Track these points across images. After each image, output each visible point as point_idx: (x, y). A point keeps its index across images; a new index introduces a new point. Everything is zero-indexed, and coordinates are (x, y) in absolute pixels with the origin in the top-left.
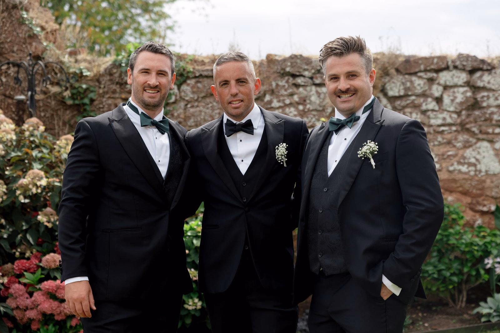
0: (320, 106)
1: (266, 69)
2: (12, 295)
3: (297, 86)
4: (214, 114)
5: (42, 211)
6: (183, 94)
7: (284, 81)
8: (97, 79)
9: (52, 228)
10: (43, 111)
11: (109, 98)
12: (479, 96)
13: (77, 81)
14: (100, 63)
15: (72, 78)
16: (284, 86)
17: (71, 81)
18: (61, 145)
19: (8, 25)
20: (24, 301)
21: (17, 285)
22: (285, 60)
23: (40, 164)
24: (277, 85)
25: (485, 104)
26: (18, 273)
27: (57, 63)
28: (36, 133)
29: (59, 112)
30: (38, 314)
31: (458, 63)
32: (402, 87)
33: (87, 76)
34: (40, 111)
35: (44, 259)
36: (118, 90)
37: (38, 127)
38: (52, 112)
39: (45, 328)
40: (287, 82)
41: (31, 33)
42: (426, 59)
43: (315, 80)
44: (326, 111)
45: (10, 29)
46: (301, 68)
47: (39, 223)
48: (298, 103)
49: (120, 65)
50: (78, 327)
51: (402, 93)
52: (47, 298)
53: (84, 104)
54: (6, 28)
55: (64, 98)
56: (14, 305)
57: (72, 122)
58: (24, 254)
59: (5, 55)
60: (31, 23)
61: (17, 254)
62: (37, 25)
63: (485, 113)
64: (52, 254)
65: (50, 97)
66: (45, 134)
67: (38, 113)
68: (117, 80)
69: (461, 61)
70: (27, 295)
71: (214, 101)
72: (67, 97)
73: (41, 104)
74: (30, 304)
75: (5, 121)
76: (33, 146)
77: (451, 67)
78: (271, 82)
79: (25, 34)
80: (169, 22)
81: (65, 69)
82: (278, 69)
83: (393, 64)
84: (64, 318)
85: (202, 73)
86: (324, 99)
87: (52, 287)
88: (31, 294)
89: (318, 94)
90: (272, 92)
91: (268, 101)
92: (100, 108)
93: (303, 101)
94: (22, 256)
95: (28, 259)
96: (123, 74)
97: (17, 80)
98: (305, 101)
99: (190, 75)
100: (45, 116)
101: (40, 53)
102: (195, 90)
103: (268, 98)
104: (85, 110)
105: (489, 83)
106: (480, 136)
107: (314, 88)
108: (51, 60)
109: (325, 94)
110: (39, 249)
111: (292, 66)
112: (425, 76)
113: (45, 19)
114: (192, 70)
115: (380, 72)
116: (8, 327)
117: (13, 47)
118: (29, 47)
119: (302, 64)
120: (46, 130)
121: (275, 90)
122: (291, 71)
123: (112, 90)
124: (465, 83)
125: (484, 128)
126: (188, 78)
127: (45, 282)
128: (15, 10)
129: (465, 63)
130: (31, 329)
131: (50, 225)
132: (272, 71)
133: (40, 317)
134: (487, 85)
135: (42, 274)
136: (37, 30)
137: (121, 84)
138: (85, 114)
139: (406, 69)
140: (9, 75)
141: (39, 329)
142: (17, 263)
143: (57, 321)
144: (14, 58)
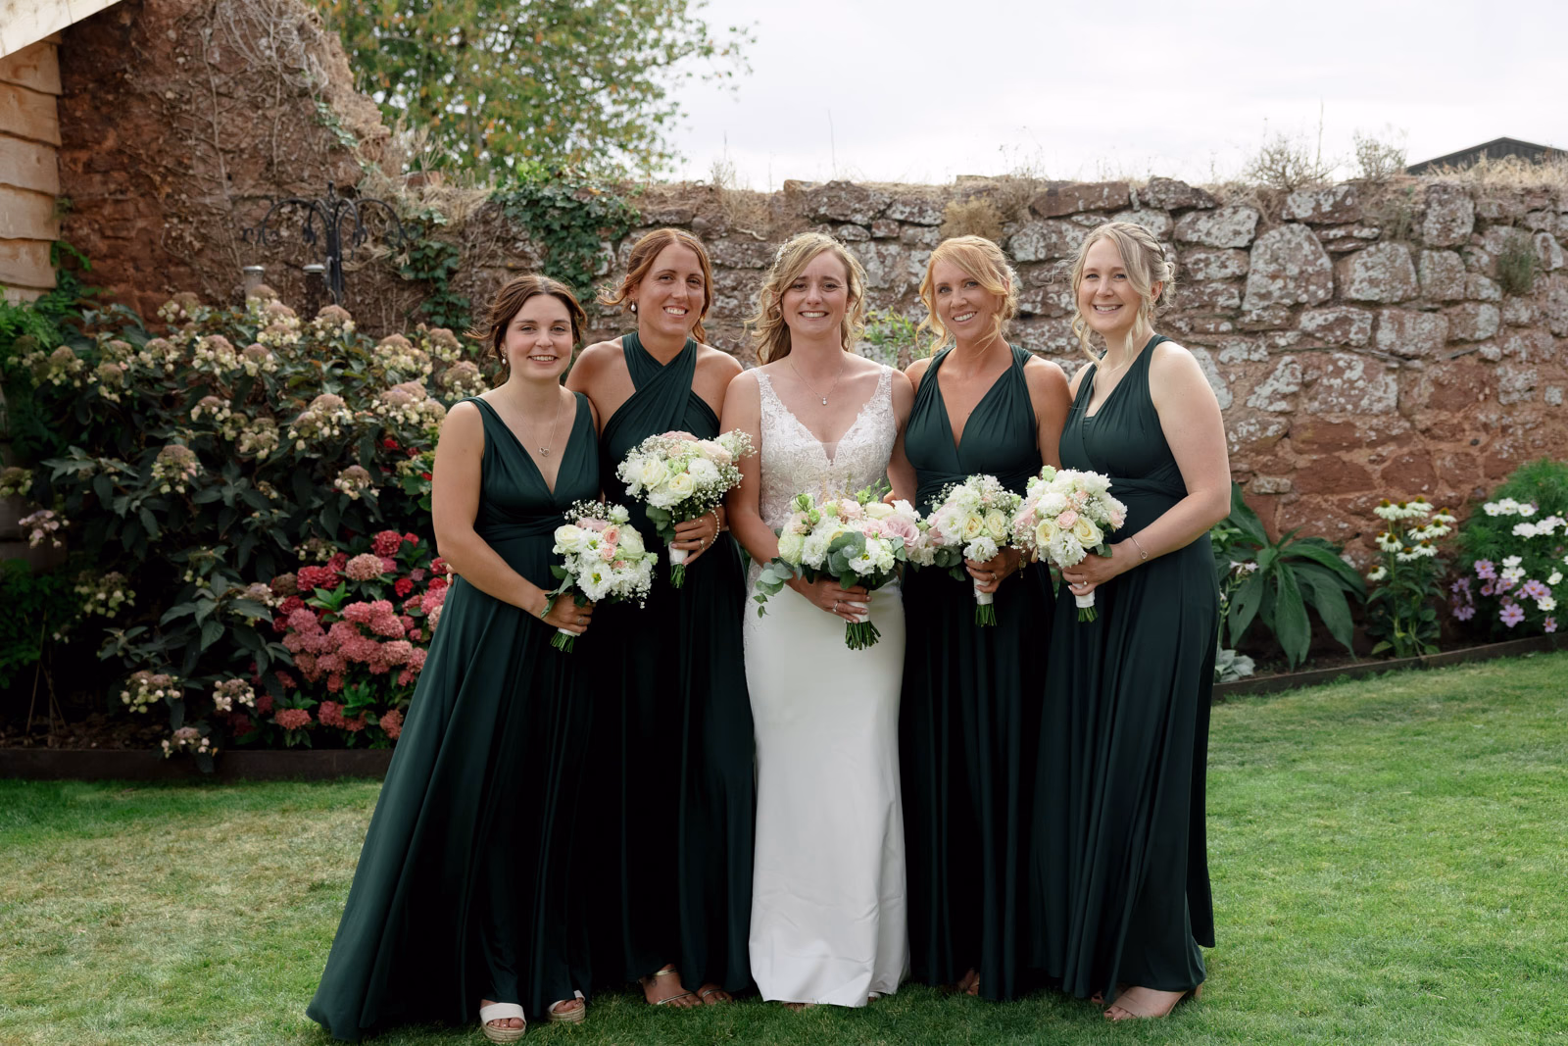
0: (885, 282)
1: (782, 209)
2: (292, 629)
8: (461, 231)
9: (362, 500)
10: (359, 293)
11: (484, 266)
12: (1190, 260)
13: (423, 235)
14: (466, 200)
15: (413, 229)
17: (410, 235)
18: (383, 353)
19: (291, 129)
20: (313, 639)
21: (301, 611)
22: (817, 193)
23: (339, 386)
25: (1200, 276)
26: (304, 589)
27: (384, 202)
28: (337, 332)
29: (389, 295)
30: (339, 663)
31: (1149, 196)
32: (1042, 244)
33: (440, 225)
34: (354, 293)
35: (351, 563)
36: (500, 252)
37: (343, 322)
38: (376, 295)
39: (353, 688)
41: (335, 144)
42: (1089, 187)
43: (874, 230)
44: (896, 290)
45: (295, 136)
46: (849, 207)
47: (337, 492)
49: (504, 204)
51: (1041, 256)
52: (355, 634)
53: (437, 280)
54: (288, 135)
55: (397, 268)
56: (295, 647)
57: (414, 314)
58: (315, 554)
59: (286, 187)
60: (334, 125)
61: (302, 553)
62: (350, 129)
63: (1203, 293)
64: (365, 555)
65: (373, 266)
66: (359, 336)
67: (351, 296)
68: (498, 233)
69: (1154, 193)
70: (319, 629)
72: (403, 265)
73: (356, 281)
74: (326, 645)
75: (282, 311)
76: (334, 357)
77: (1136, 204)
79: (324, 146)
81: (400, 216)
82: (804, 209)
83: (1026, 198)
84: (387, 669)
85: (657, 217)
86: (893, 267)
87: (364, 613)
88: (326, 627)
89: (882, 257)
92: (466, 286)
94: (311, 558)
95: (323, 564)
96: (509, 222)
97: (308, 232)
99: (636, 221)
100: (362, 301)
101: (352, 182)
104: (438, 290)
105: (1208, 234)
106: (1191, 338)
107: (872, 245)
108: (372, 196)
109: (894, 257)
110: (344, 546)
111: (831, 204)
112: (1085, 223)
113: (364, 116)
114: (639, 212)
115: (999, 213)
116: (287, 685)
117: (302, 170)
118: (331, 170)
119: (849, 200)
120: (361, 328)
122: (828, 213)
123: (488, 252)
124: (1162, 234)
125: (1198, 322)
126: (633, 228)
127: (352, 606)
128: (305, 100)
129: (1163, 197)
130: (327, 691)
131: (355, 496)
132: (794, 213)
133: (343, 667)
134: (1203, 238)
135: (346, 591)
136: (346, 138)
137: (506, 241)
138: (438, 299)
139: (1050, 208)
140: (294, 224)
141: (341, 691)
142: (301, 571)
143: (374, 675)
144: (303, 191)
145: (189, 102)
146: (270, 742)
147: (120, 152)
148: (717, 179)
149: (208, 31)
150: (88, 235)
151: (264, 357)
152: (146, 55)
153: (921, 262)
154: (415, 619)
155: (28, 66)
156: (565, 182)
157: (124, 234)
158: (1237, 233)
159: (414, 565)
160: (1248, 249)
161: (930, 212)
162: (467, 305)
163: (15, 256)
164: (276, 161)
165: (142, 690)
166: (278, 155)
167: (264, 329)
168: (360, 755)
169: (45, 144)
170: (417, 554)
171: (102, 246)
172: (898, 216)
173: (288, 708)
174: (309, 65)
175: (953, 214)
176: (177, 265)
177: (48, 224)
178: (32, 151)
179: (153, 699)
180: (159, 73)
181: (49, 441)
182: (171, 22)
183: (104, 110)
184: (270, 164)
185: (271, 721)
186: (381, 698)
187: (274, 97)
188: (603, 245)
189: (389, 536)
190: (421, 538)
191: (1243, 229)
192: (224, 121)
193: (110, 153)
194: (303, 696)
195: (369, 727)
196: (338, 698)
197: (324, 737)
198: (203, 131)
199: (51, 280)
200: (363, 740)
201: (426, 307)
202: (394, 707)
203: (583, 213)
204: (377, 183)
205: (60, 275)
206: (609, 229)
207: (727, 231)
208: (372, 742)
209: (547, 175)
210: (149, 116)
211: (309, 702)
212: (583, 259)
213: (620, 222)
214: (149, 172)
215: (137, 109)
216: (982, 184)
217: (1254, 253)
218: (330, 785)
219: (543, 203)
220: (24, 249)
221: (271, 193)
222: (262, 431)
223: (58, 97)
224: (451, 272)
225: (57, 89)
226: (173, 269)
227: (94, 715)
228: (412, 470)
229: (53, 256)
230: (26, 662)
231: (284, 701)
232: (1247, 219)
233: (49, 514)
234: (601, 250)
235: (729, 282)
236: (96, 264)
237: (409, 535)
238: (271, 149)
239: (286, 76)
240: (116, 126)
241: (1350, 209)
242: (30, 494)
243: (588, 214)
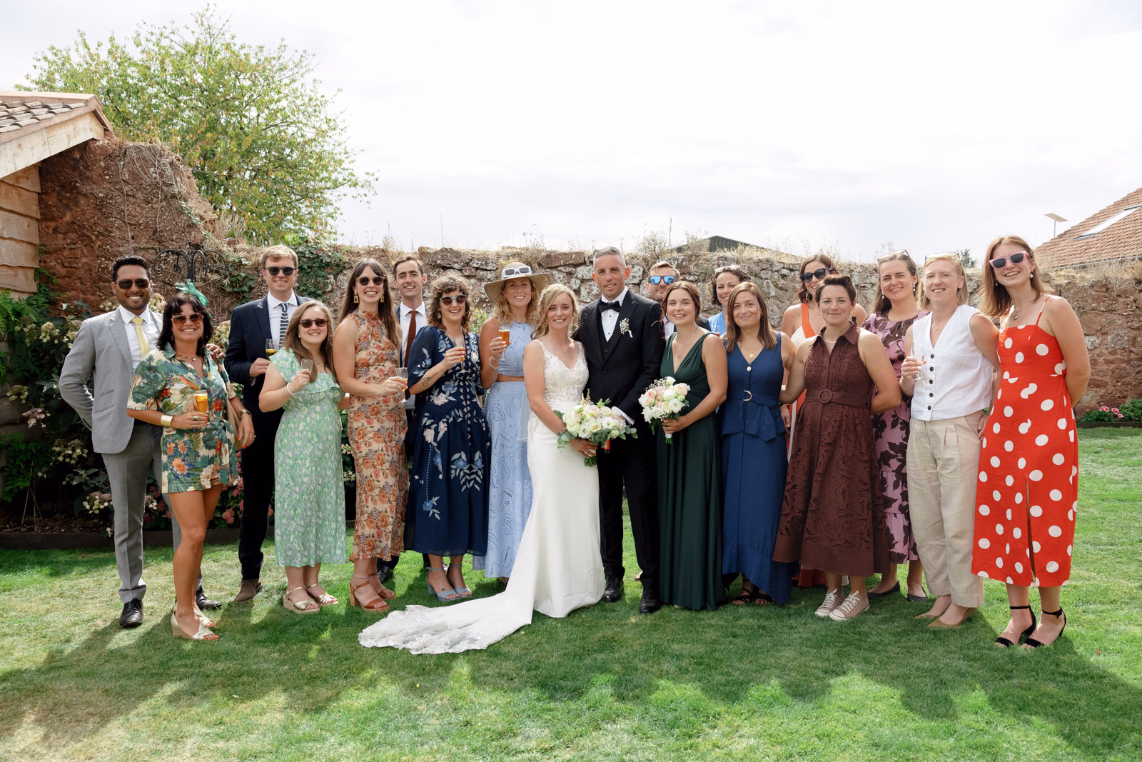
6: (339, 283)
13: (236, 269)
15: (231, 266)
17: (230, 269)
19: (167, 214)
22: (436, 253)
27: (216, 252)
29: (218, 299)
33: (245, 265)
41: (190, 223)
43: (464, 272)
45: (169, 218)
46: (451, 260)
53: (243, 292)
54: (165, 217)
55: (223, 285)
59: (164, 244)
60: (190, 213)
62: (196, 215)
65: (210, 284)
72: (226, 284)
79: (184, 223)
80: (330, 209)
81: (225, 258)
82: (429, 261)
83: (536, 258)
97: (177, 267)
99: (346, 265)
101: (199, 242)
104: (244, 297)
108: (210, 249)
111: (443, 259)
112: (564, 271)
113: (204, 209)
114: (348, 261)
117: (172, 235)
118: (188, 236)
119: (451, 257)
122: (441, 263)
126: (344, 268)
128: (174, 200)
136: (196, 220)
139: (547, 264)
140: (168, 262)
144: (173, 246)
145: (111, 198)
147: (73, 223)
148: (386, 245)
149: (122, 163)
150: (55, 265)
152: (88, 174)
155: (23, 177)
156: (310, 245)
157: (75, 265)
158: (634, 277)
160: (638, 284)
161: (490, 264)
163: (16, 276)
164: (158, 230)
165: (96, 502)
166: (160, 227)
169: (32, 218)
171: (63, 271)
172: (475, 265)
174: (176, 182)
176: (104, 282)
177: (33, 259)
178: (25, 221)
179: (102, 507)
180: (95, 183)
181: (35, 372)
182: (102, 157)
183: (64, 201)
184: (155, 232)
185: (164, 516)
187: (158, 198)
188: (329, 276)
191: (637, 275)
192: (130, 209)
193: (67, 224)
198: (118, 213)
199: (34, 289)
202: (229, 507)
203: (319, 260)
204: (213, 242)
205: (40, 286)
206: (332, 268)
208: (217, 525)
209: (301, 241)
210: (89, 205)
212: (319, 283)
213: (338, 265)
214: (89, 234)
215: (82, 201)
216: (515, 251)
217: (641, 286)
220: (20, 272)
221: (156, 247)
223: (39, 194)
224: (251, 288)
225: (39, 190)
226: (101, 284)
227: (58, 514)
229: (35, 276)
230: (22, 488)
232: (637, 271)
233: (40, 410)
234: (328, 279)
236: (59, 281)
238: (156, 224)
239: (164, 188)
240: (71, 210)
241: (685, 267)
242: (27, 399)
243: (322, 260)
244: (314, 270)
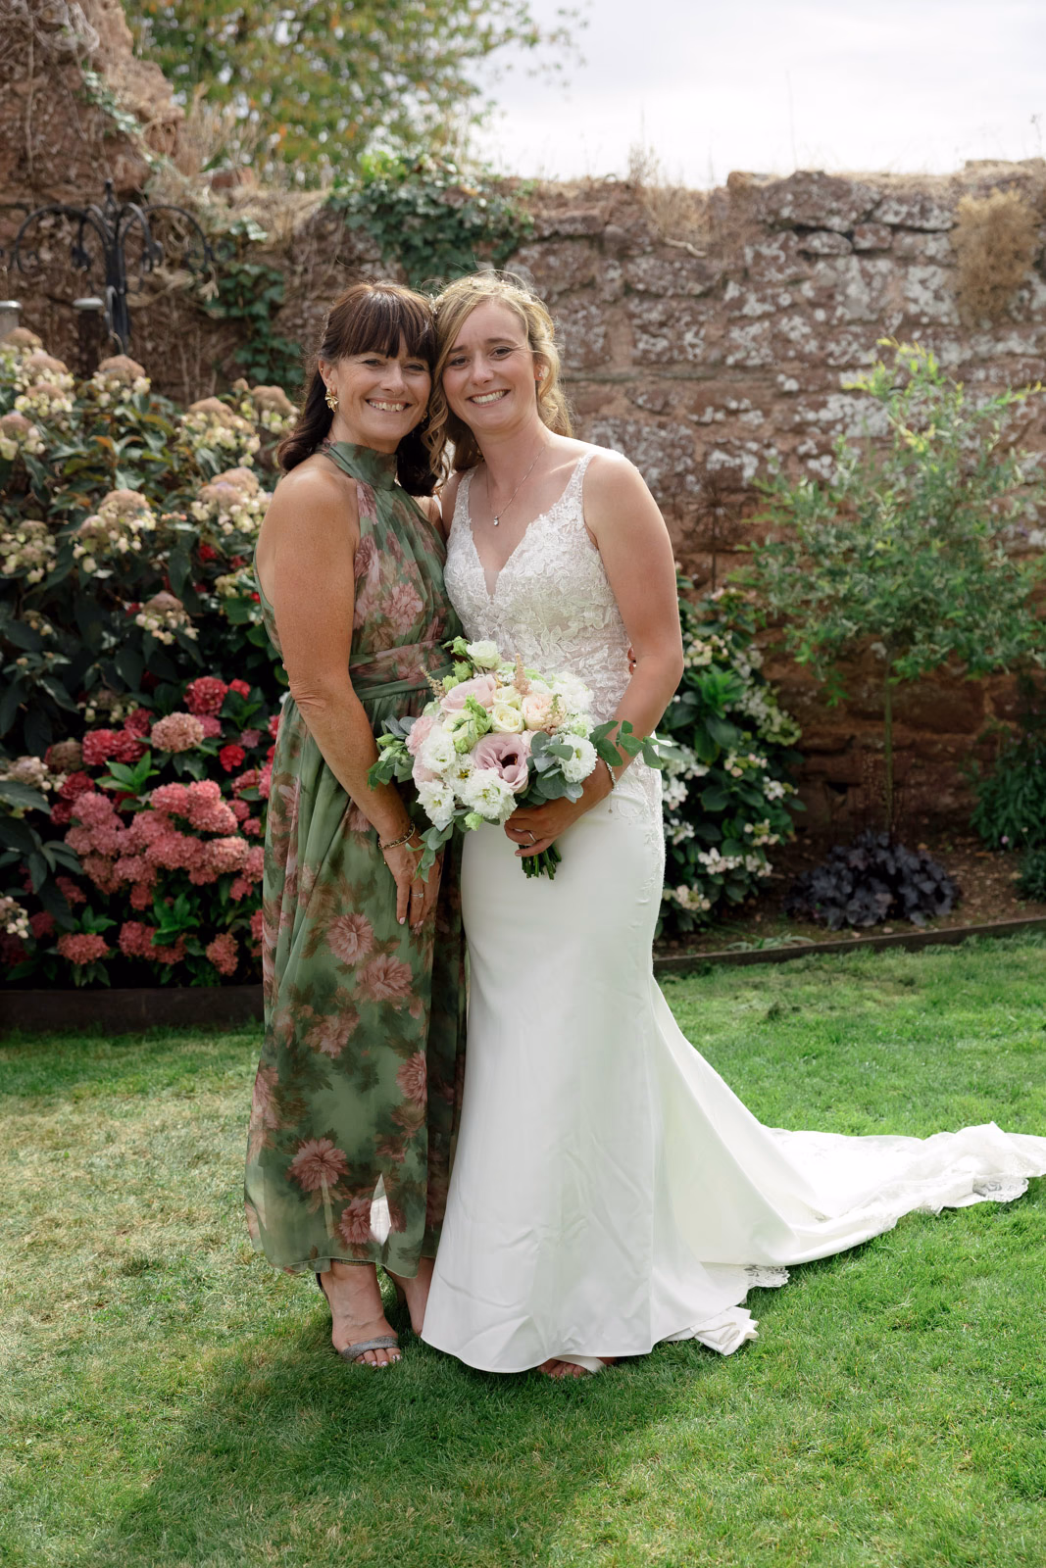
0: (872, 311)
1: (727, 213)
2: (79, 821)
3: (810, 256)
4: (591, 336)
5: (145, 601)
7: (775, 245)
8: (286, 249)
9: (176, 643)
10: (151, 336)
11: (319, 298)
13: (236, 256)
14: (293, 206)
15: (221, 248)
16: (776, 258)
17: (218, 256)
18: (192, 424)
19: (51, 109)
20: (110, 836)
21: (91, 796)
22: (778, 187)
23: (137, 477)
24: (758, 256)
26: (93, 763)
27: (181, 210)
28: (126, 395)
29: (191, 340)
30: (146, 870)
33: (258, 242)
34: (143, 338)
35: (158, 726)
36: (341, 278)
37: (133, 381)
38: (173, 340)
39: (166, 904)
40: (784, 247)
41: (111, 130)
43: (857, 239)
44: (887, 323)
45: (56, 120)
46: (822, 208)
47: (141, 631)
48: (814, 304)
49: (345, 211)
50: (249, 902)
52: (167, 828)
53: (255, 318)
54: (46, 118)
55: (201, 301)
56: (83, 847)
57: (226, 365)
58: (108, 713)
59: (47, 191)
60: (109, 103)
61: (90, 713)
62: (128, 109)
64: (177, 715)
65: (168, 300)
66: (154, 398)
67: (138, 342)
68: (337, 252)
70: (116, 821)
71: (592, 303)
72: (209, 298)
73: (145, 320)
74: (126, 844)
75: (47, 365)
76: (122, 430)
78: (741, 248)
79: (97, 133)
81: (203, 227)
82: (759, 211)
84: (213, 879)
85: (557, 227)
86: (883, 290)
87: (180, 800)
88: (127, 819)
89: (867, 277)
90: (745, 276)
91: (732, 299)
92: (296, 326)
93: (827, 297)
94: (103, 717)
95: (119, 726)
96: (352, 236)
97: (78, 254)
98: (831, 297)
99: (528, 234)
100: (155, 349)
101: (136, 184)
102: (540, 274)
103: (732, 291)
104: (257, 333)
107: (854, 261)
108: (165, 201)
109: (884, 277)
110: (146, 700)
111: (797, 204)
113: (148, 92)
114: (532, 220)
115: (1034, 212)
116: (73, 900)
117: (67, 167)
118: (107, 166)
119: (823, 198)
120: (156, 387)
121: (752, 271)
122: (794, 216)
123: (325, 278)
126: (522, 242)
127: (162, 789)
128: (68, 69)
130: (131, 908)
131: (167, 638)
132: (744, 217)
133: (152, 877)
135: (153, 767)
136: (126, 121)
137: (349, 263)
138: (258, 344)
140: (59, 243)
141: (150, 908)
142: (91, 738)
143: (196, 886)
144: (69, 196)
146: (52, 977)
148: (637, 171)
151: (25, 432)
153: (923, 282)
154: (250, 803)
156: (426, 178)
159: (245, 725)
161: (936, 212)
162: (297, 353)
164: (31, 154)
166: (34, 145)
167: (24, 392)
168: (179, 996)
170: (248, 710)
172: (891, 219)
173: (77, 932)
174: (73, 21)
175: (968, 212)
184: (23, 159)
185: (52, 951)
186: (206, 916)
187: (25, 65)
189: (207, 685)
190: (253, 685)
194: (96, 914)
195: (189, 957)
196: (146, 918)
197: (128, 971)
200: (182, 973)
201: (243, 356)
202: (224, 929)
203: (453, 222)
204: (169, 183)
206: (489, 244)
207: (652, 244)
208: (194, 976)
209: (403, 169)
211: (105, 922)
213: (505, 235)
216: (1006, 171)
218: (138, 1042)
219: (400, 208)
221: (26, 200)
222: (28, 540)
224: (274, 308)
228: (236, 588)
231: (72, 923)
235: (655, 316)
237: (237, 683)
238: (24, 138)
239: (41, 36)
243: (461, 223)
244: (441, 248)
